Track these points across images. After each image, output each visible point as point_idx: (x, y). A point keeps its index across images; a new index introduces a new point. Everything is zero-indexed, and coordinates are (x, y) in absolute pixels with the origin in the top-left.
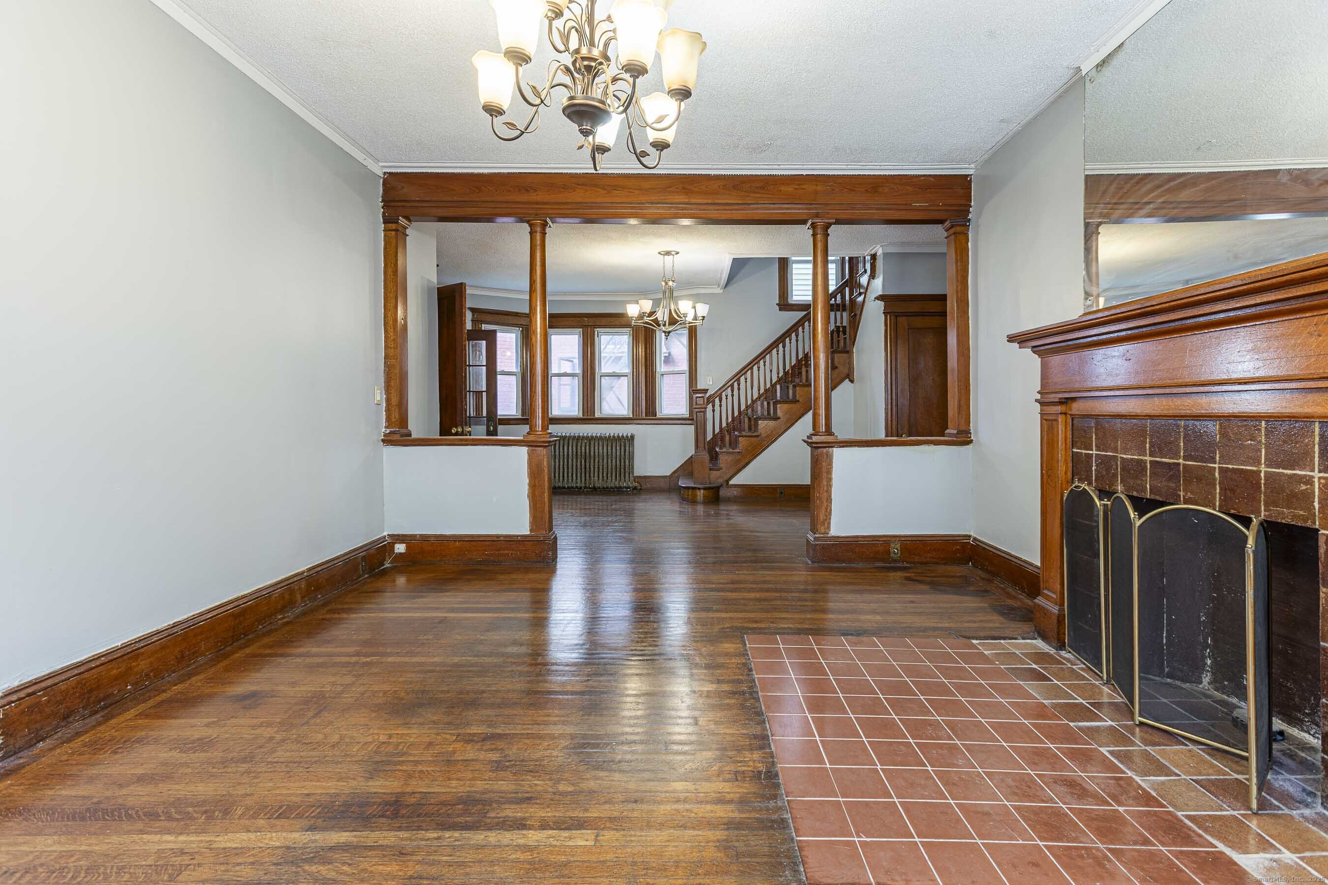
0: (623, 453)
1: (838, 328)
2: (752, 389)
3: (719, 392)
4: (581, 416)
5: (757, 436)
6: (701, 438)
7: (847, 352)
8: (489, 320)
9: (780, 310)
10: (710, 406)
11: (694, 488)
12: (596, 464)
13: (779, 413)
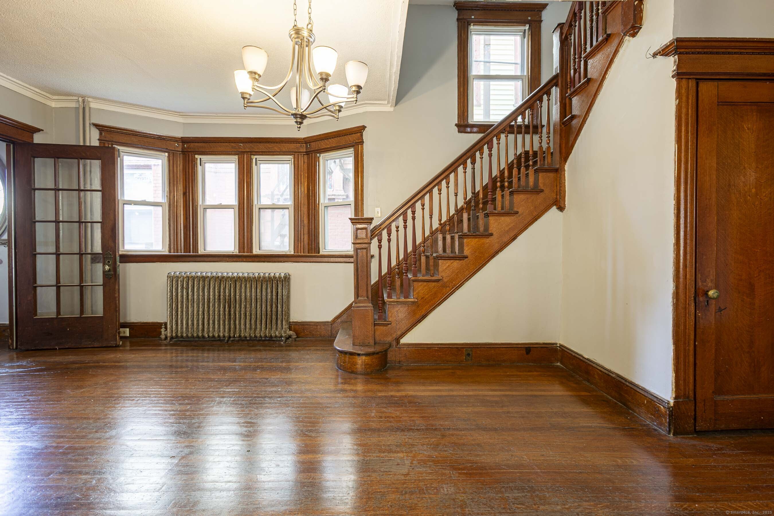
0: (274, 297)
1: (527, 153)
2: (431, 218)
3: (387, 222)
4: (236, 252)
5: (438, 281)
6: (362, 283)
7: (556, 171)
8: (123, 141)
9: (459, 132)
10: (375, 242)
11: (352, 354)
12: (243, 309)
13: (467, 252)
